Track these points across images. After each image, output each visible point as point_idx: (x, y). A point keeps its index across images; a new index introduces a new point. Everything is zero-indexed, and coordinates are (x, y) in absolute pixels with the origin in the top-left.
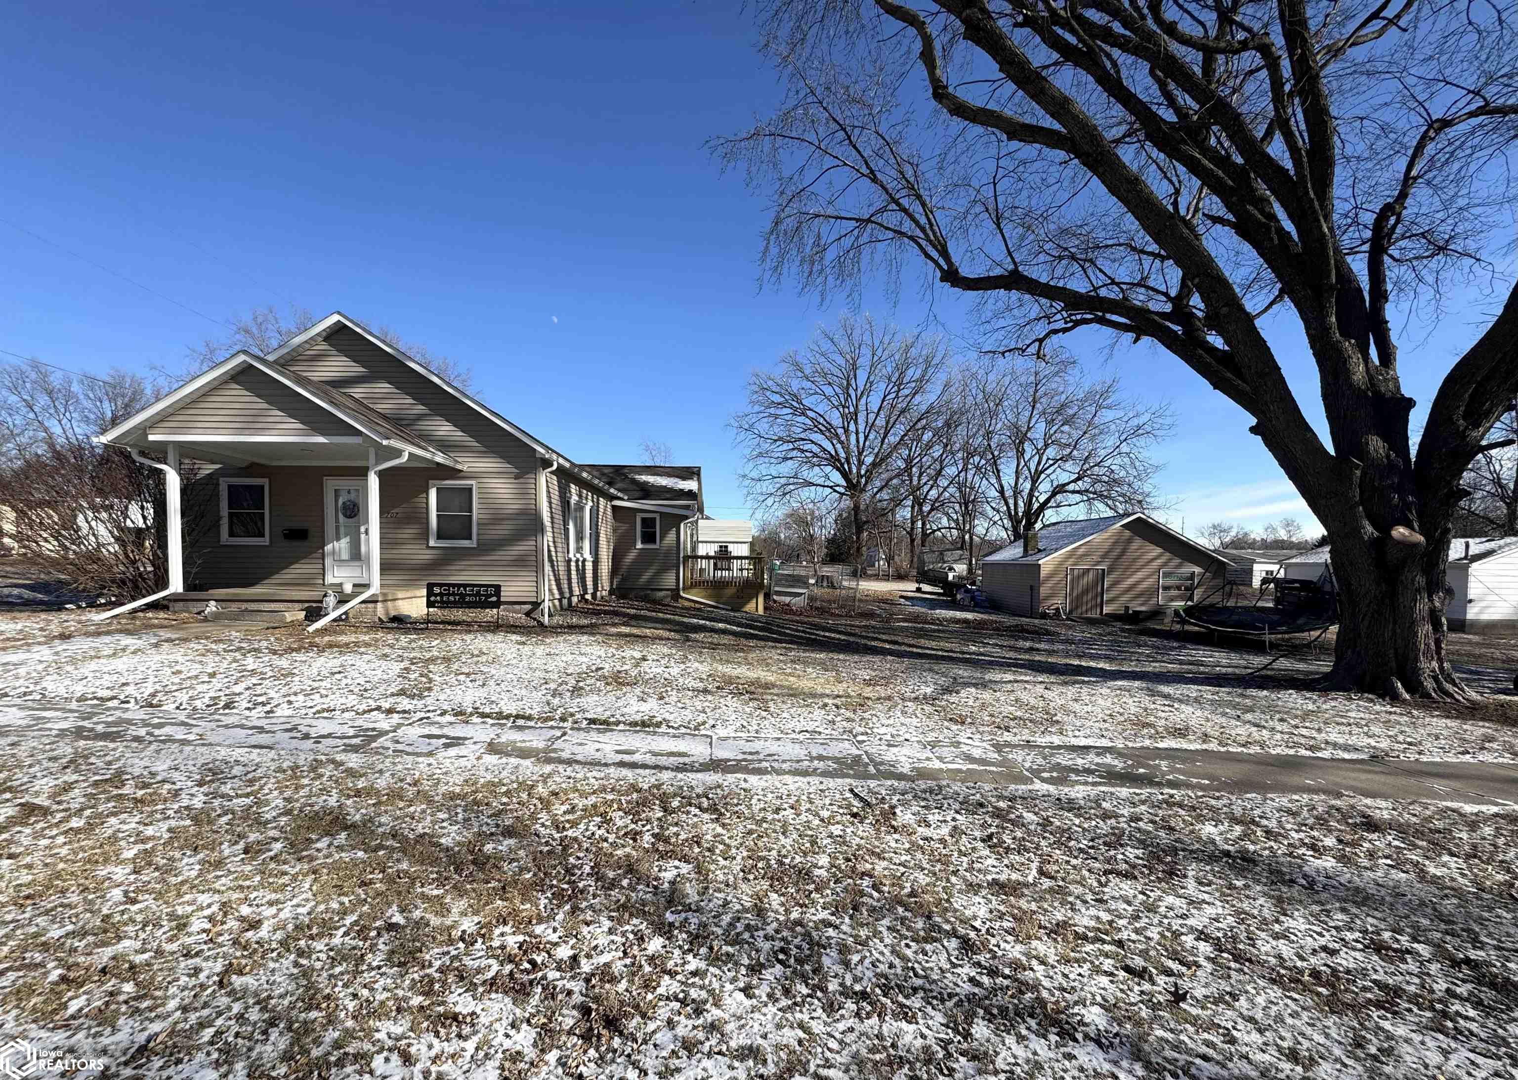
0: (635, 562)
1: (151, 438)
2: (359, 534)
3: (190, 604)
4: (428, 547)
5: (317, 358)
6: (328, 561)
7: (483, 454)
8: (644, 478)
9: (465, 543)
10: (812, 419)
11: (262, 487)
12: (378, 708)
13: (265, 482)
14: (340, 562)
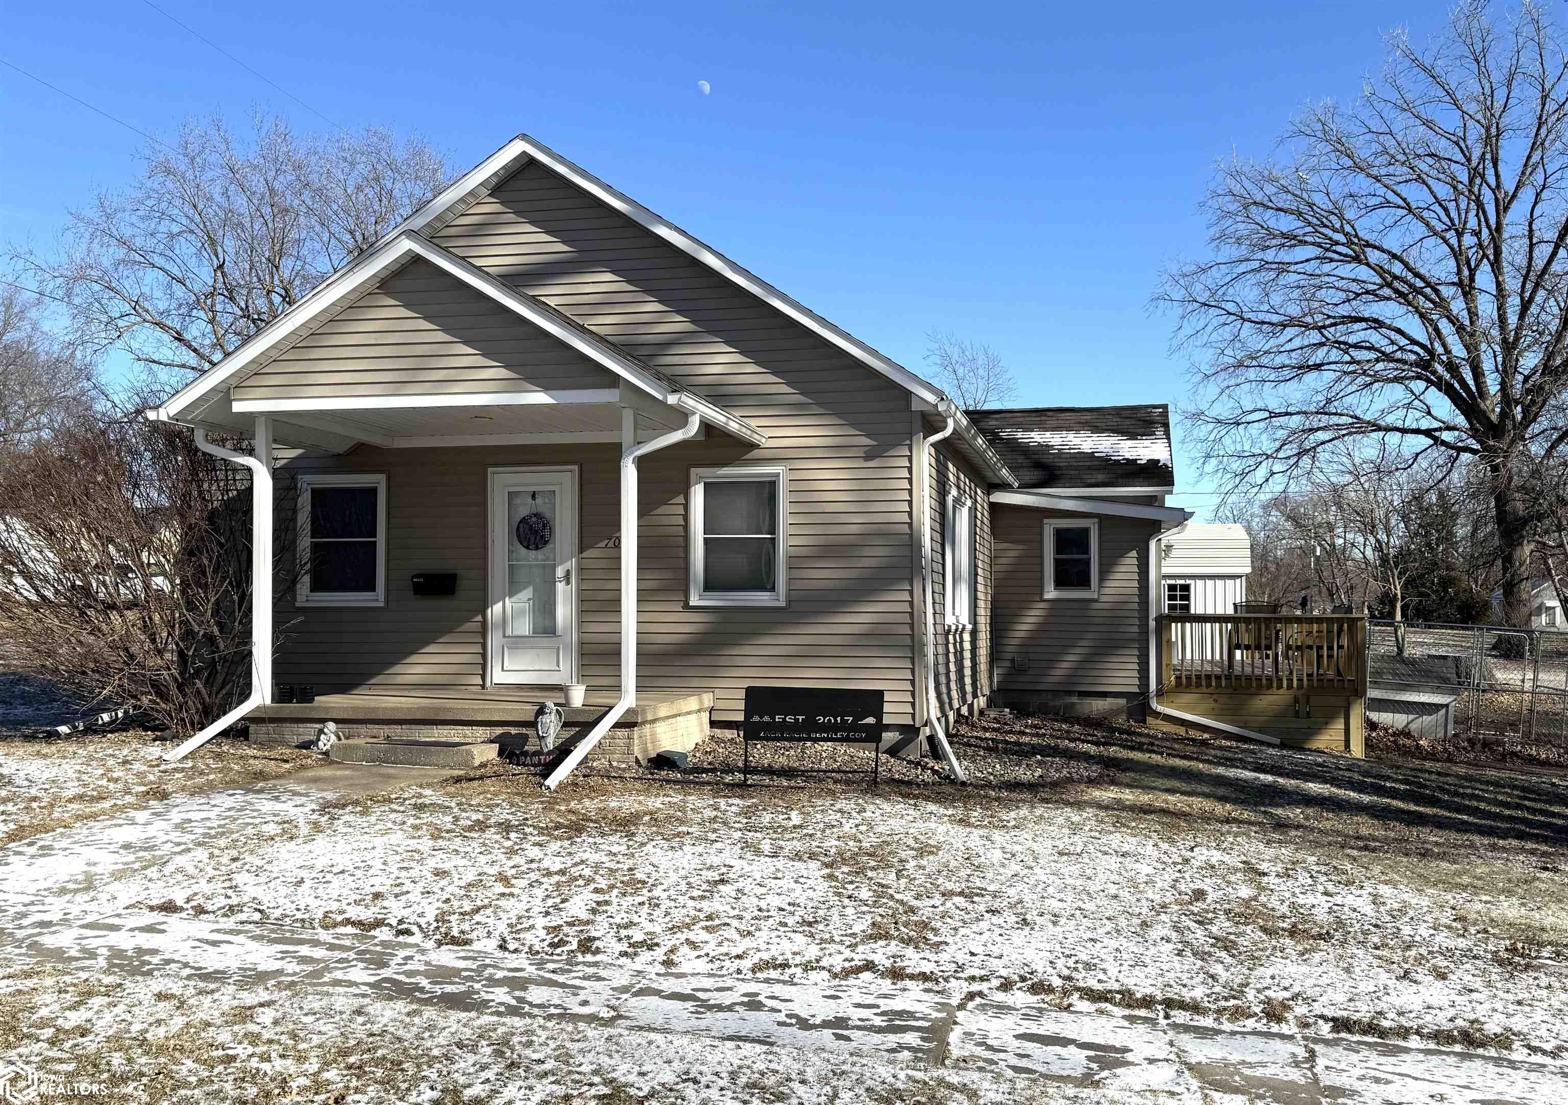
0: (1042, 629)
1: (238, 407)
2: (551, 583)
3: (287, 728)
4: (687, 607)
5: (479, 230)
6: (494, 640)
7: (797, 410)
8: (1037, 437)
9: (761, 598)
10: (1380, 270)
11: (372, 492)
12: (869, 966)
13: (378, 481)
14: (516, 643)
